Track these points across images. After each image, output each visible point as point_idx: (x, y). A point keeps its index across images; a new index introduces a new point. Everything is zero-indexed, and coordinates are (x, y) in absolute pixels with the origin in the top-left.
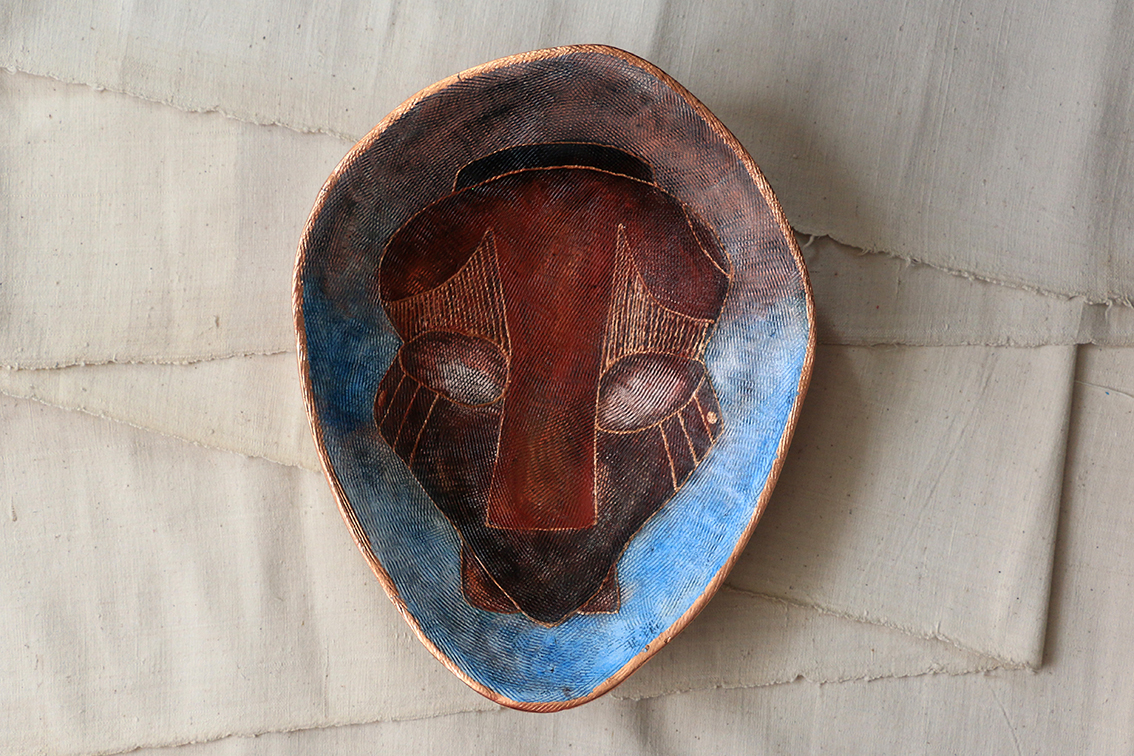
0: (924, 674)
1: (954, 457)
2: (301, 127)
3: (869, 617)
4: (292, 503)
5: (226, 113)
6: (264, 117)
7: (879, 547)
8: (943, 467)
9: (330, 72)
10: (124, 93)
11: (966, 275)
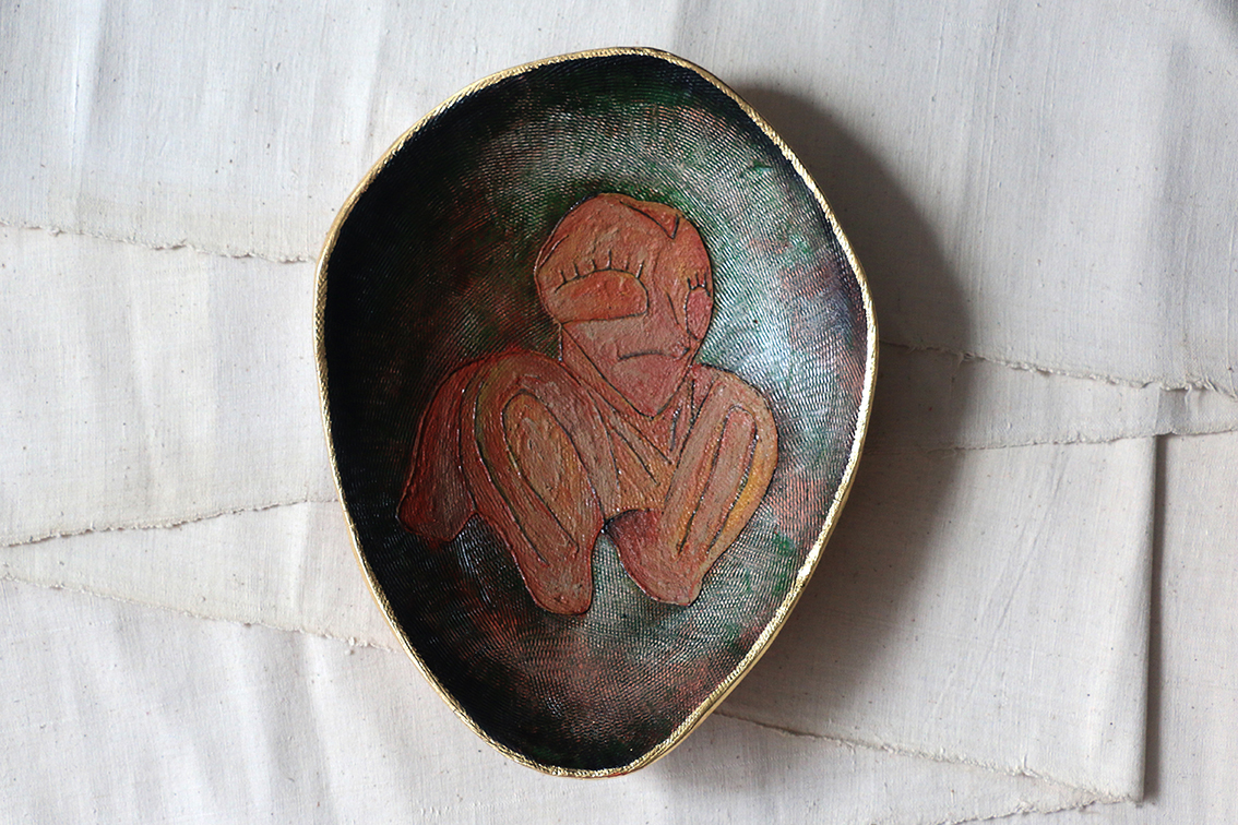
0: (1013, 814)
1: (1028, 570)
2: (277, 256)
3: (946, 756)
4: (296, 672)
5: (194, 246)
6: (236, 248)
7: (951, 676)
8: (1015, 582)
9: (306, 194)
10: (81, 233)
11: (1026, 367)
